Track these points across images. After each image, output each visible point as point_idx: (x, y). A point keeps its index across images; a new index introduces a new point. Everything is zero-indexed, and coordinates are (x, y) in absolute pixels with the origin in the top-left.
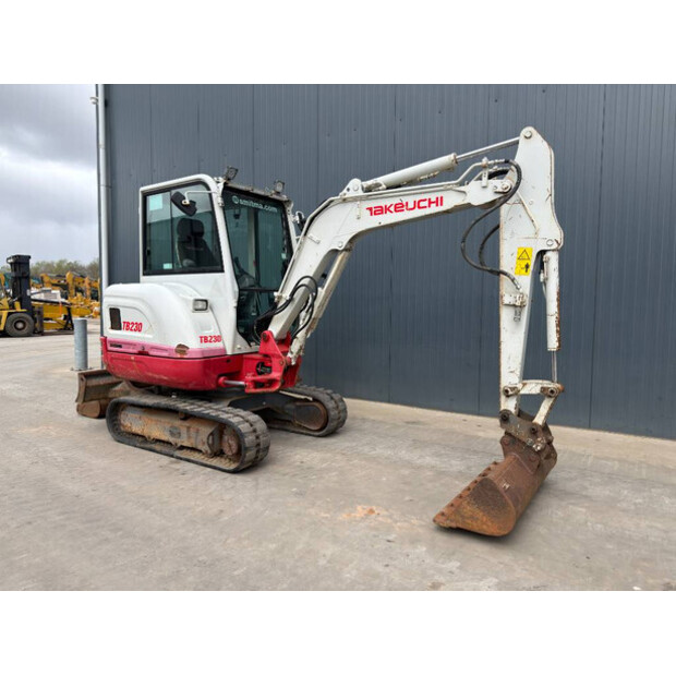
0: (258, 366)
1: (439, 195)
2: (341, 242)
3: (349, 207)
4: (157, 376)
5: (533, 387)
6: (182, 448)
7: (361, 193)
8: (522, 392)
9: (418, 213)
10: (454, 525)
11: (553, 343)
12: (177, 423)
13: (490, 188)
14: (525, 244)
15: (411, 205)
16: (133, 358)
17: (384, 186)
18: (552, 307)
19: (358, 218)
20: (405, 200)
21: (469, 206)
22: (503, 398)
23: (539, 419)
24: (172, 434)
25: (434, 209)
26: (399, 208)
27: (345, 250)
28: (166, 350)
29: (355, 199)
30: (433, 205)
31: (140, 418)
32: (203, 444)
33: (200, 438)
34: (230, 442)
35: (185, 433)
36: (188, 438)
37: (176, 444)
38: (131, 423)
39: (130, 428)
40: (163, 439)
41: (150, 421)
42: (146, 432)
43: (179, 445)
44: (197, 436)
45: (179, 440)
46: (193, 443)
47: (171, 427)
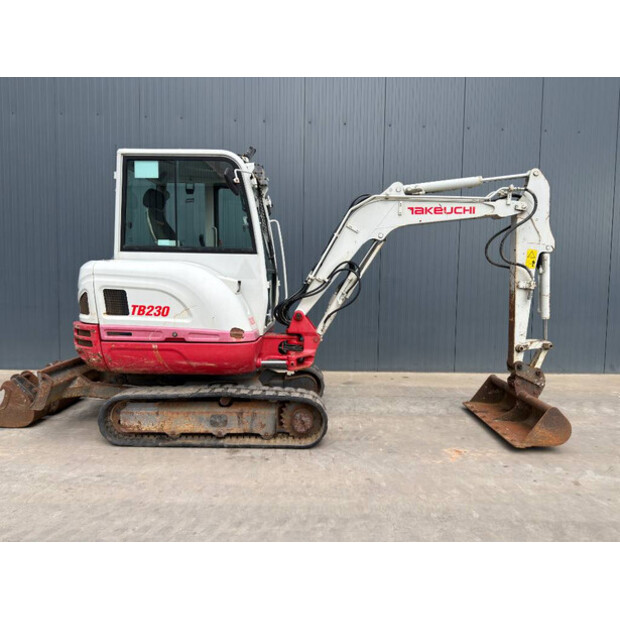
0: (280, 345)
1: (472, 205)
2: (382, 233)
3: (391, 204)
4: (194, 364)
5: (537, 345)
6: (230, 435)
7: (403, 195)
8: (530, 348)
9: (454, 217)
10: (530, 445)
11: (546, 314)
12: (222, 411)
13: (512, 207)
14: (532, 247)
15: (449, 210)
16: (155, 346)
17: (424, 192)
18: (547, 290)
19: (400, 215)
20: (443, 205)
21: (496, 217)
22: (515, 353)
23: (538, 365)
24: (213, 424)
25: (468, 215)
26: (438, 211)
27: (385, 240)
28: (216, 335)
29: (398, 199)
30: (467, 213)
31: (157, 414)
32: (263, 426)
33: (257, 421)
34: (304, 419)
35: (234, 420)
36: (239, 424)
37: (220, 433)
38: (139, 422)
39: (138, 427)
40: (197, 431)
41: (175, 415)
42: (167, 428)
43: (224, 434)
44: (253, 420)
45: (225, 428)
46: (246, 428)
47: (212, 416)
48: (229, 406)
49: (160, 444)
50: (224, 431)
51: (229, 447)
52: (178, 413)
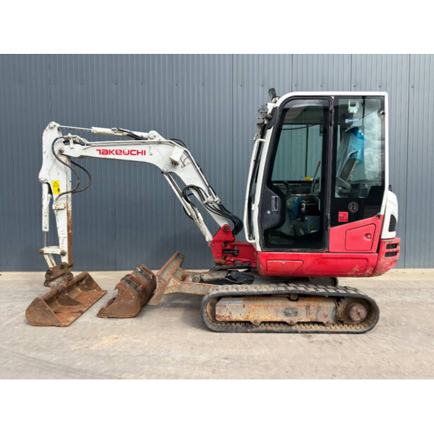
12: (293, 304)
24: (287, 314)
31: (244, 306)
32: (326, 316)
33: (321, 312)
34: (359, 311)
35: (303, 312)
36: (307, 314)
37: (291, 322)
38: (230, 313)
39: (229, 316)
40: (275, 320)
41: (257, 308)
42: (251, 318)
43: (295, 322)
44: (317, 312)
45: (296, 318)
46: (313, 317)
47: (286, 308)
48: (296, 300)
49: (248, 330)
50: (295, 320)
51: (302, 332)
52: (260, 306)
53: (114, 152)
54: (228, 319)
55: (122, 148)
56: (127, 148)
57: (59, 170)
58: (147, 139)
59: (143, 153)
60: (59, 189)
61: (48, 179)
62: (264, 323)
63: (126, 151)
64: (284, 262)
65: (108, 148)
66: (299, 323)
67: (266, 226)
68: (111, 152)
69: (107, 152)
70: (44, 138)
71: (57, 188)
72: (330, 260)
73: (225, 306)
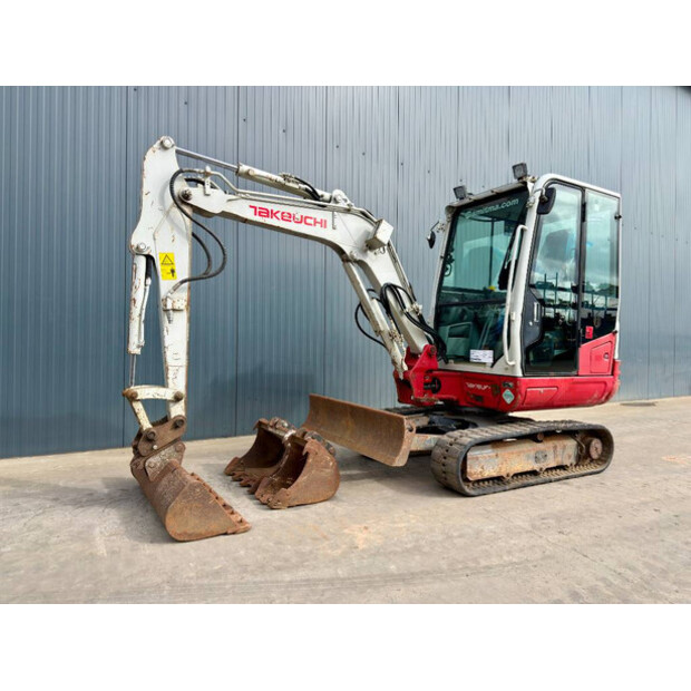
53: (279, 215)
54: (480, 477)
55: (292, 210)
56: (300, 212)
57: (175, 232)
58: (329, 202)
59: (323, 224)
60: (173, 271)
61: (152, 248)
62: (516, 475)
63: (298, 217)
64: (542, 390)
65: (269, 207)
66: (547, 470)
67: (528, 342)
68: (273, 214)
69: (269, 213)
70: (147, 165)
71: (169, 269)
72: (579, 386)
73: (477, 459)
